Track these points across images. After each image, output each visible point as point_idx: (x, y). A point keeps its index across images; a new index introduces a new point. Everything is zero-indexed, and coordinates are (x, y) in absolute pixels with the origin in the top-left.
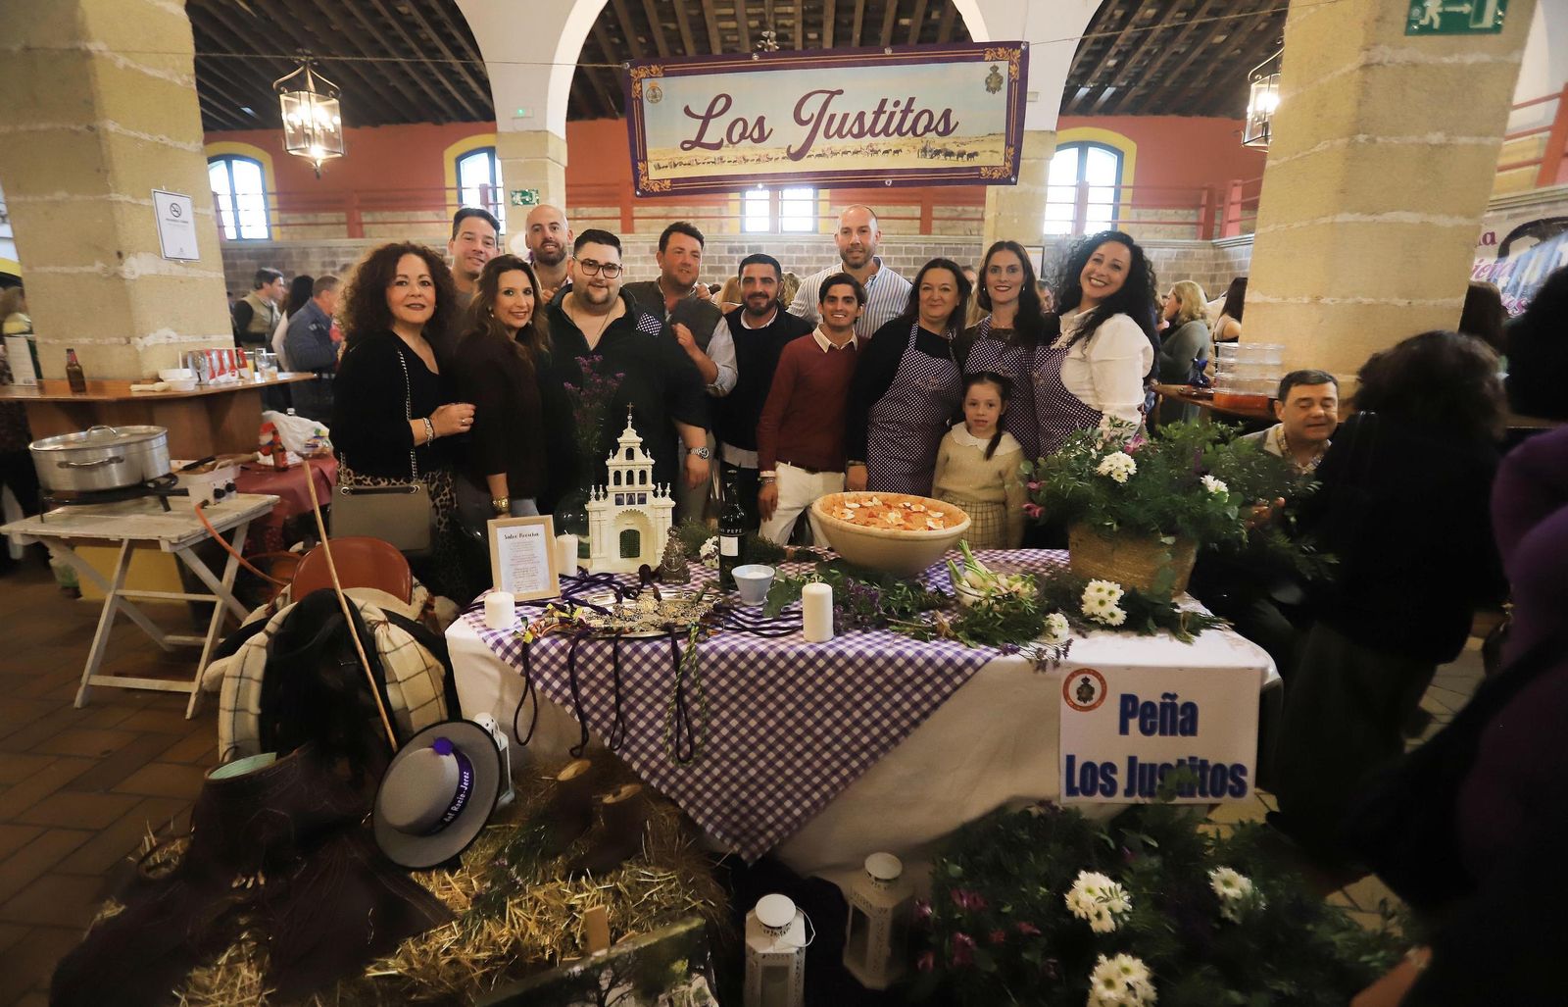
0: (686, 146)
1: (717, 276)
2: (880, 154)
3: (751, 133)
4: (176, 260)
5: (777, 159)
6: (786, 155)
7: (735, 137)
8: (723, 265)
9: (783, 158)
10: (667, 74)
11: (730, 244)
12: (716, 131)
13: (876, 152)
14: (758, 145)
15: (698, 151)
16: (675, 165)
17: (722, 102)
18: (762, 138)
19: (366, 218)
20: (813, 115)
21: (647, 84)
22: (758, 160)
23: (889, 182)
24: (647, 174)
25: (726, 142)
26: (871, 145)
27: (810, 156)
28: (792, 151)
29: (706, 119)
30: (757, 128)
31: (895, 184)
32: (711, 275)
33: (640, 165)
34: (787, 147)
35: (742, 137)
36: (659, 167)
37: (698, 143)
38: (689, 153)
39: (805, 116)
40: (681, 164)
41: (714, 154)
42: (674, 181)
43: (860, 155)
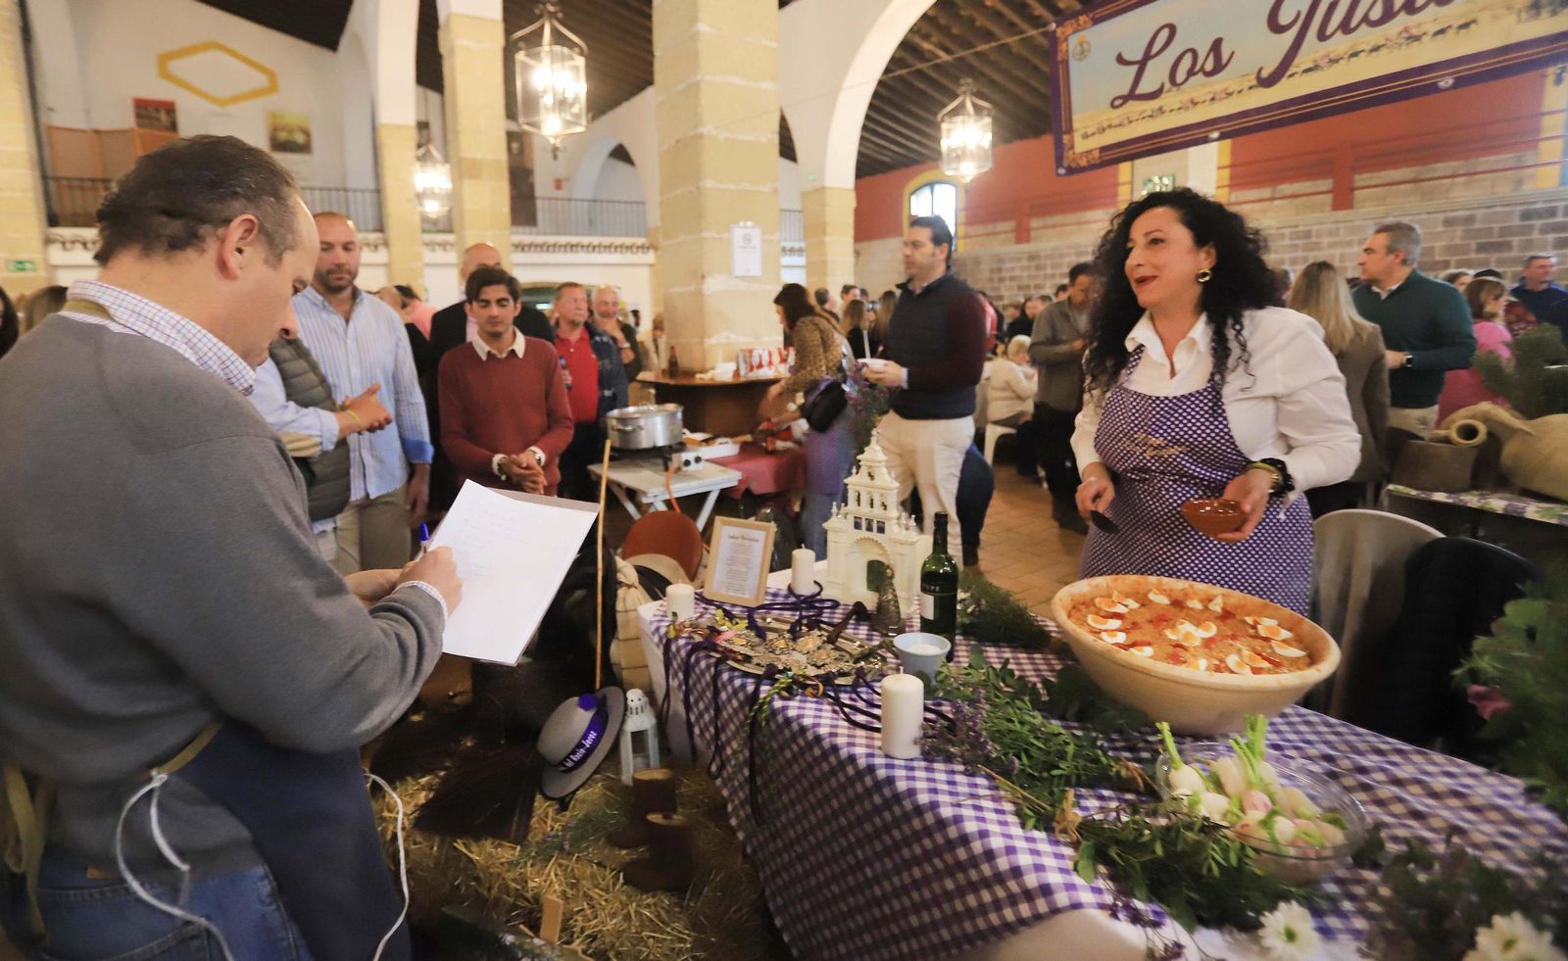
0: (1117, 103)
1: (1494, 257)
2: (1425, 39)
3: (1203, 66)
4: (742, 278)
5: (1240, 92)
6: (1254, 82)
7: (1181, 76)
8: (1509, 239)
9: (1251, 88)
10: (1096, 21)
11: (1525, 207)
12: (1156, 74)
13: (1417, 38)
14: (1214, 78)
15: (1134, 107)
16: (1104, 130)
17: (1165, 33)
18: (1219, 67)
19: (1035, 223)
20: (1299, 14)
21: (1074, 41)
22: (1213, 99)
23: (1446, 82)
24: (1072, 147)
25: (1167, 85)
26: (1406, 30)
27: (1291, 75)
28: (1265, 74)
29: (1142, 65)
30: (1211, 56)
31: (1460, 83)
32: (1482, 256)
33: (1066, 138)
34: (1256, 70)
35: (1191, 73)
36: (1086, 136)
37: (1131, 96)
38: (1120, 111)
39: (1284, 18)
40: (1110, 126)
41: (1155, 104)
42: (1103, 149)
43: (1383, 52)
